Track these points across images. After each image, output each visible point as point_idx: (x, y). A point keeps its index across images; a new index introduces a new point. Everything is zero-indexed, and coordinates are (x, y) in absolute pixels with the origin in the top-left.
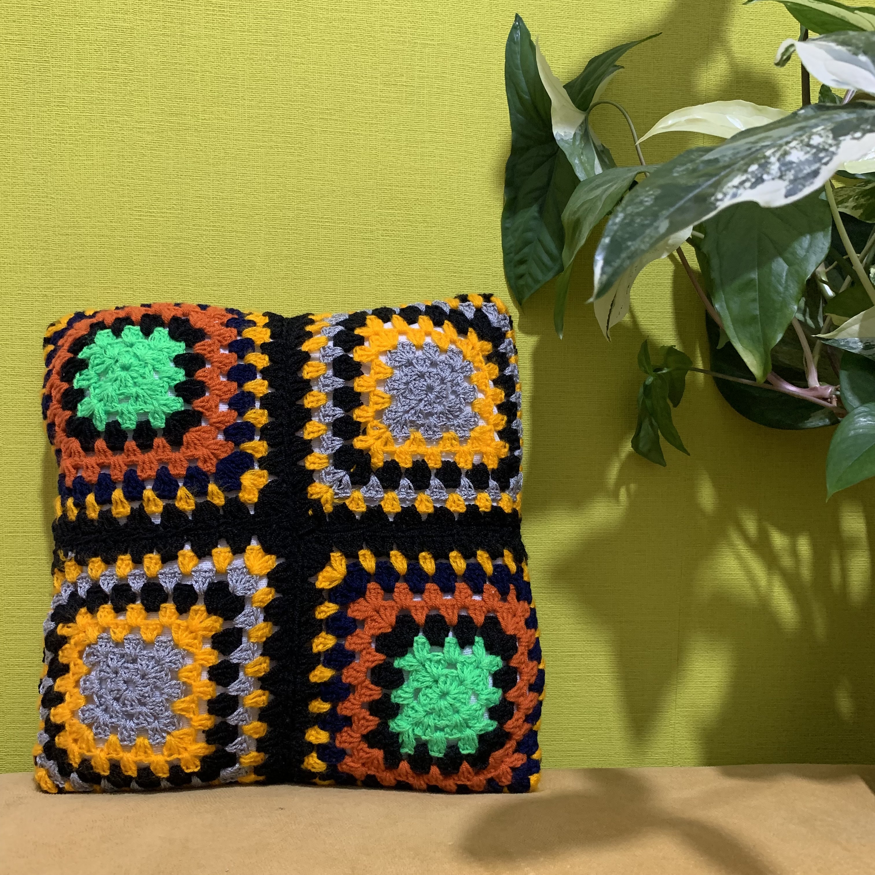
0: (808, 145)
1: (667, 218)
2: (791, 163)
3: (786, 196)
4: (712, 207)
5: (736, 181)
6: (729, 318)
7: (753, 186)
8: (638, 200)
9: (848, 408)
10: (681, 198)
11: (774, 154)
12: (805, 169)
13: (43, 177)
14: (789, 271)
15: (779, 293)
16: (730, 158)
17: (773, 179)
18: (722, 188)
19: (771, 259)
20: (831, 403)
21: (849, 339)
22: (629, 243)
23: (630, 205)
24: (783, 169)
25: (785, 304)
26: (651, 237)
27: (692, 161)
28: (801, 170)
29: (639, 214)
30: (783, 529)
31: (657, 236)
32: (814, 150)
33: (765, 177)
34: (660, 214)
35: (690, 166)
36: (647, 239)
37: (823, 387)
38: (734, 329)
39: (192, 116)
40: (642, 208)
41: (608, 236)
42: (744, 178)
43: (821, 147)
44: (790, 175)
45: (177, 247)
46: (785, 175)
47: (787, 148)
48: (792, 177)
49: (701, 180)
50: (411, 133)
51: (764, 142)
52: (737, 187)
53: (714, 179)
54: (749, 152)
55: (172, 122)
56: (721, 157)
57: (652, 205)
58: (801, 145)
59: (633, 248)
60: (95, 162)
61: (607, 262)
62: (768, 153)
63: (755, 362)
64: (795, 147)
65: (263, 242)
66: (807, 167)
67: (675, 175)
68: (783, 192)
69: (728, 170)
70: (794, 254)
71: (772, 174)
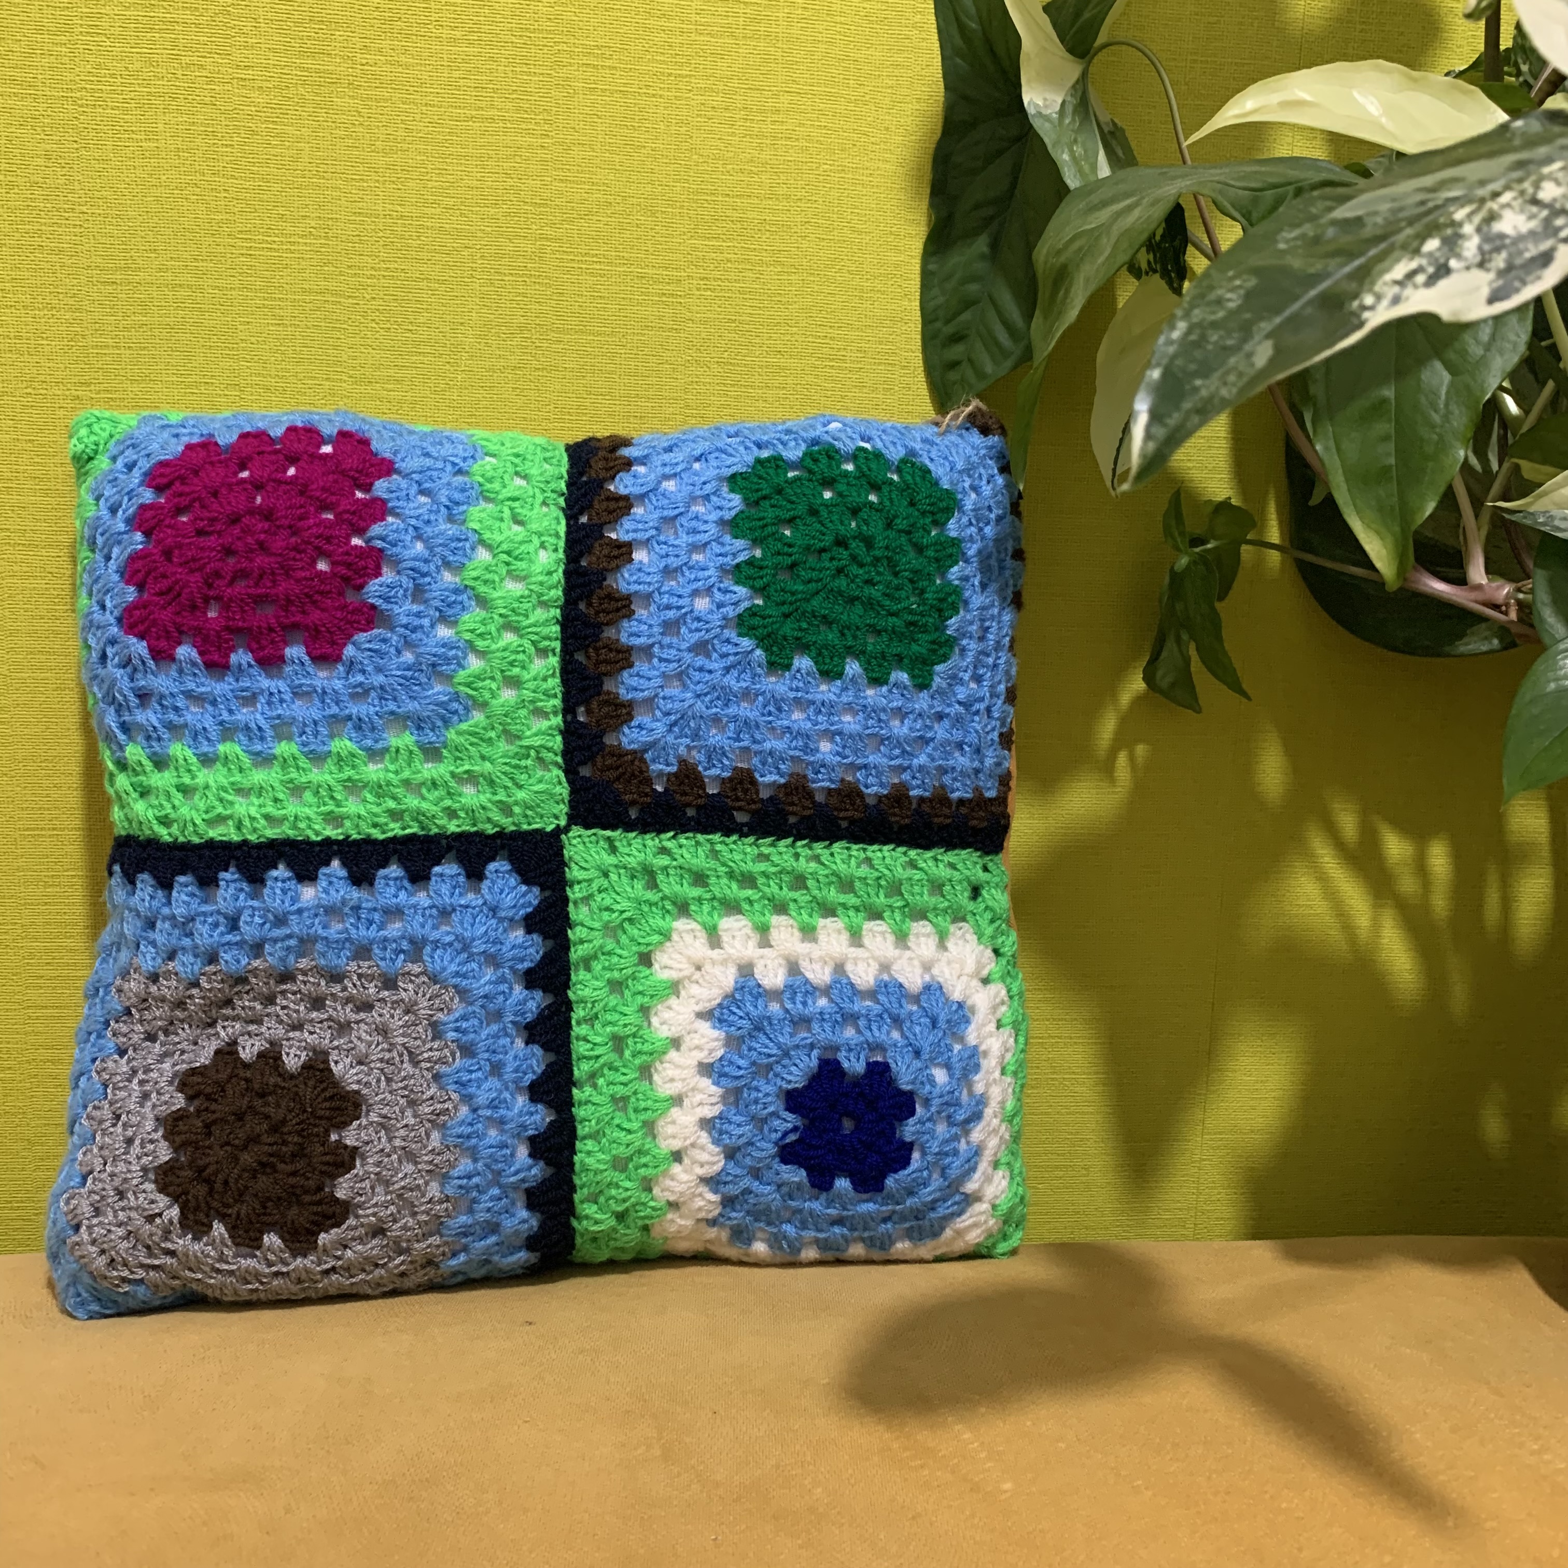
0: (1535, 201)
1: (1268, 336)
2: (1502, 236)
3: (1491, 301)
4: (1356, 321)
5: (1400, 270)
6: (1340, 471)
7: (1432, 281)
8: (1212, 296)
9: (1547, 640)
10: (1296, 298)
11: (1470, 216)
12: (1527, 250)
13: (64, 171)
14: (1452, 384)
15: (1433, 426)
16: (1385, 219)
17: (1468, 268)
18: (1373, 283)
19: (1422, 362)
20: (1506, 613)
21: (1554, 512)
22: (1198, 382)
23: (1198, 306)
24: (1487, 247)
25: (1442, 446)
26: (1240, 375)
27: (1313, 218)
28: (1520, 253)
29: (1214, 325)
30: (1406, 828)
31: (1251, 372)
32: (1545, 213)
33: (1453, 263)
34: (1255, 328)
35: (1308, 229)
36: (1232, 378)
37: (1494, 585)
38: (1349, 490)
39: (342, 57)
40: (1221, 314)
41: (1158, 365)
42: (1414, 265)
43: (1558, 206)
44: (1500, 261)
45: (318, 310)
46: (1490, 260)
47: (1494, 205)
48: (1502, 265)
49: (1333, 263)
50: (755, 94)
51: (1449, 190)
52: (1400, 283)
53: (1357, 263)
54: (1422, 209)
55: (303, 69)
56: (1368, 214)
57: (1240, 309)
58: (1520, 201)
59: (1204, 393)
60: (161, 144)
61: (1155, 416)
62: (1460, 215)
63: (1384, 552)
64: (1508, 205)
65: (477, 300)
66: (1531, 246)
67: (1282, 246)
68: (1485, 292)
69: (1383, 246)
70: (1464, 353)
71: (1466, 259)
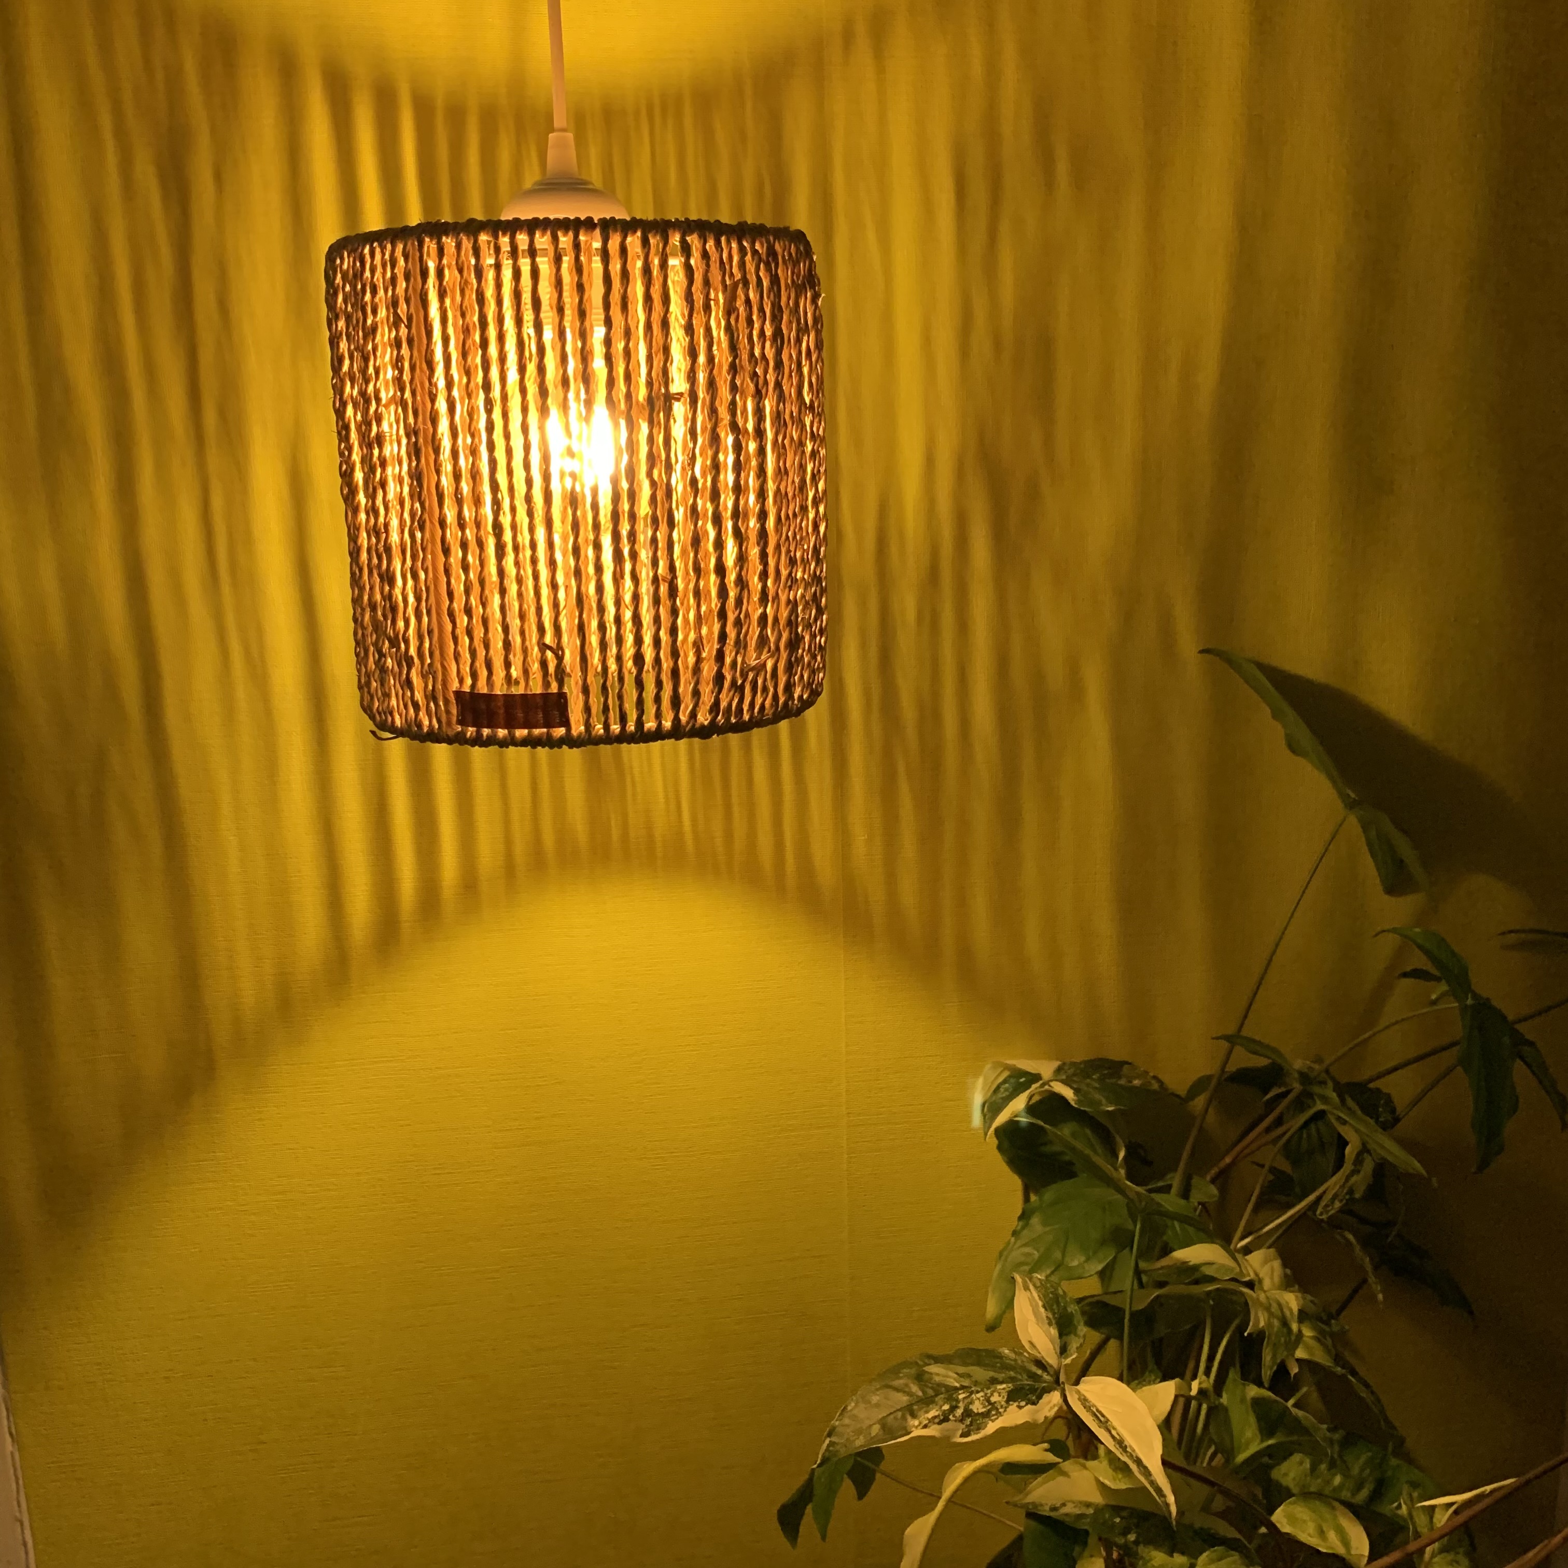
0: (988, 1400)
3: (961, 1436)
4: (908, 1431)
5: (931, 1414)
7: (940, 1423)
12: (979, 1420)
17: (955, 1421)
18: (921, 1416)
32: (990, 1407)
33: (951, 1417)
43: (995, 1404)
52: (929, 1419)
58: (984, 1398)
68: (960, 1432)
71: (956, 1417)
